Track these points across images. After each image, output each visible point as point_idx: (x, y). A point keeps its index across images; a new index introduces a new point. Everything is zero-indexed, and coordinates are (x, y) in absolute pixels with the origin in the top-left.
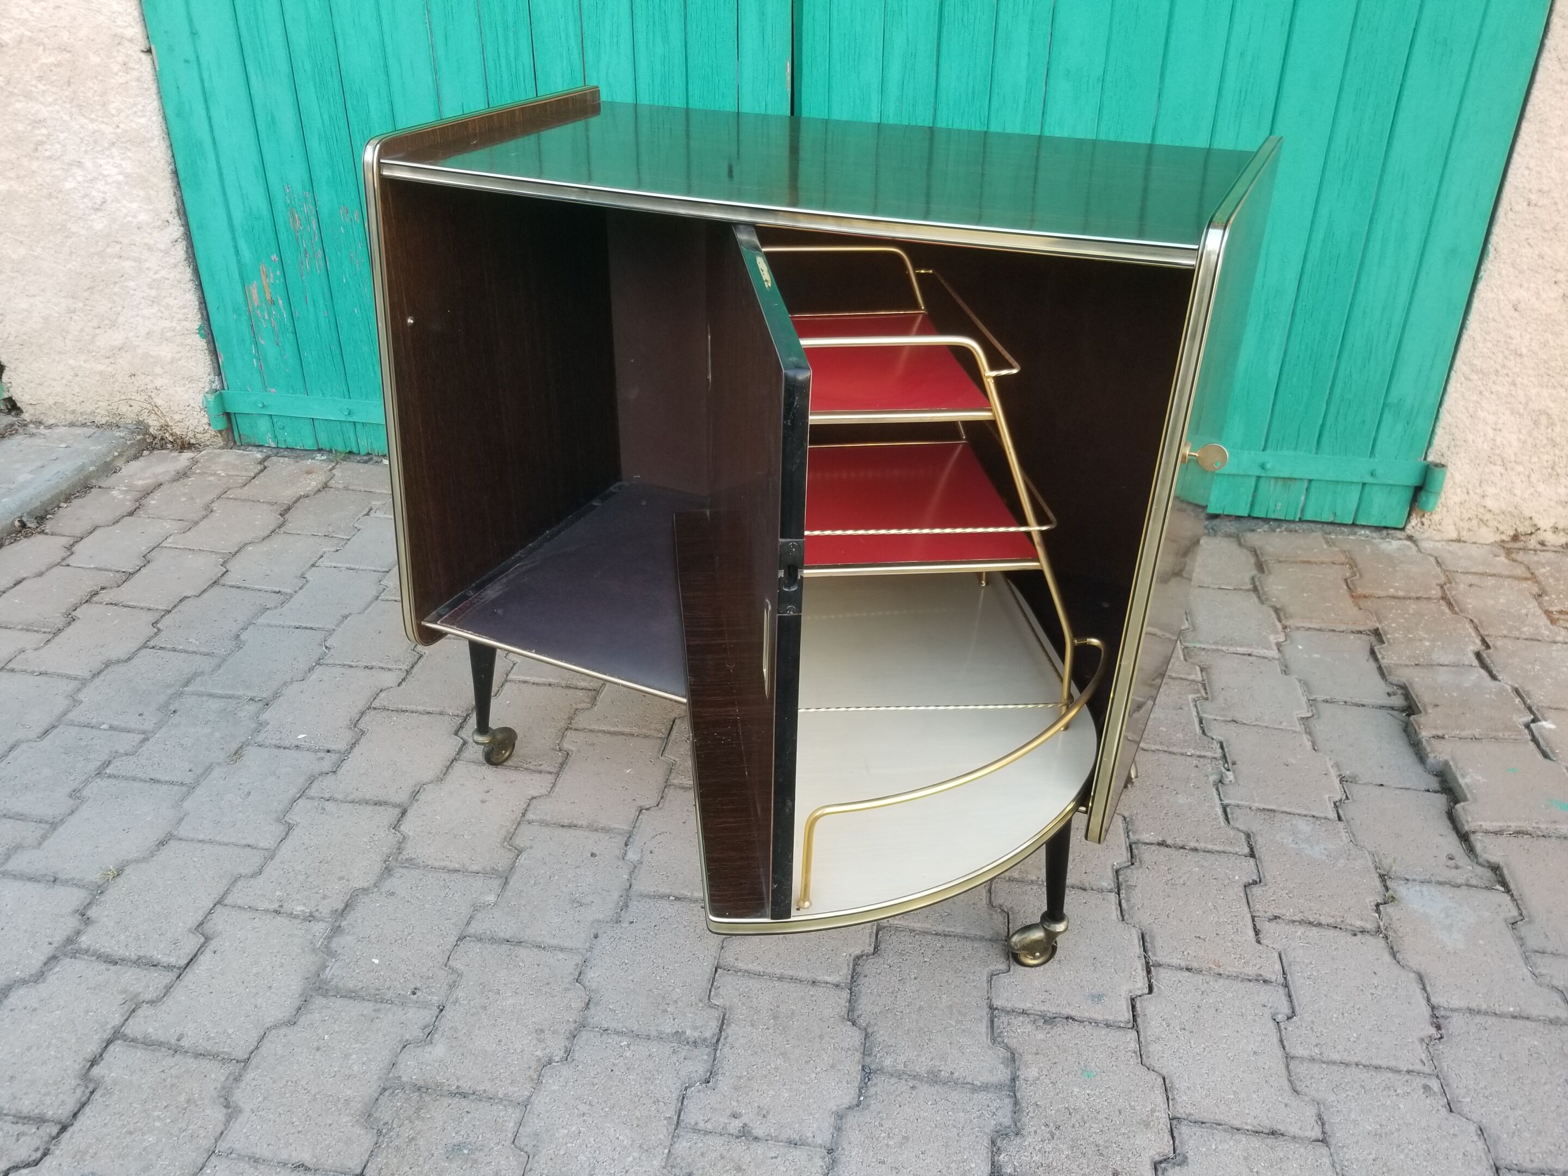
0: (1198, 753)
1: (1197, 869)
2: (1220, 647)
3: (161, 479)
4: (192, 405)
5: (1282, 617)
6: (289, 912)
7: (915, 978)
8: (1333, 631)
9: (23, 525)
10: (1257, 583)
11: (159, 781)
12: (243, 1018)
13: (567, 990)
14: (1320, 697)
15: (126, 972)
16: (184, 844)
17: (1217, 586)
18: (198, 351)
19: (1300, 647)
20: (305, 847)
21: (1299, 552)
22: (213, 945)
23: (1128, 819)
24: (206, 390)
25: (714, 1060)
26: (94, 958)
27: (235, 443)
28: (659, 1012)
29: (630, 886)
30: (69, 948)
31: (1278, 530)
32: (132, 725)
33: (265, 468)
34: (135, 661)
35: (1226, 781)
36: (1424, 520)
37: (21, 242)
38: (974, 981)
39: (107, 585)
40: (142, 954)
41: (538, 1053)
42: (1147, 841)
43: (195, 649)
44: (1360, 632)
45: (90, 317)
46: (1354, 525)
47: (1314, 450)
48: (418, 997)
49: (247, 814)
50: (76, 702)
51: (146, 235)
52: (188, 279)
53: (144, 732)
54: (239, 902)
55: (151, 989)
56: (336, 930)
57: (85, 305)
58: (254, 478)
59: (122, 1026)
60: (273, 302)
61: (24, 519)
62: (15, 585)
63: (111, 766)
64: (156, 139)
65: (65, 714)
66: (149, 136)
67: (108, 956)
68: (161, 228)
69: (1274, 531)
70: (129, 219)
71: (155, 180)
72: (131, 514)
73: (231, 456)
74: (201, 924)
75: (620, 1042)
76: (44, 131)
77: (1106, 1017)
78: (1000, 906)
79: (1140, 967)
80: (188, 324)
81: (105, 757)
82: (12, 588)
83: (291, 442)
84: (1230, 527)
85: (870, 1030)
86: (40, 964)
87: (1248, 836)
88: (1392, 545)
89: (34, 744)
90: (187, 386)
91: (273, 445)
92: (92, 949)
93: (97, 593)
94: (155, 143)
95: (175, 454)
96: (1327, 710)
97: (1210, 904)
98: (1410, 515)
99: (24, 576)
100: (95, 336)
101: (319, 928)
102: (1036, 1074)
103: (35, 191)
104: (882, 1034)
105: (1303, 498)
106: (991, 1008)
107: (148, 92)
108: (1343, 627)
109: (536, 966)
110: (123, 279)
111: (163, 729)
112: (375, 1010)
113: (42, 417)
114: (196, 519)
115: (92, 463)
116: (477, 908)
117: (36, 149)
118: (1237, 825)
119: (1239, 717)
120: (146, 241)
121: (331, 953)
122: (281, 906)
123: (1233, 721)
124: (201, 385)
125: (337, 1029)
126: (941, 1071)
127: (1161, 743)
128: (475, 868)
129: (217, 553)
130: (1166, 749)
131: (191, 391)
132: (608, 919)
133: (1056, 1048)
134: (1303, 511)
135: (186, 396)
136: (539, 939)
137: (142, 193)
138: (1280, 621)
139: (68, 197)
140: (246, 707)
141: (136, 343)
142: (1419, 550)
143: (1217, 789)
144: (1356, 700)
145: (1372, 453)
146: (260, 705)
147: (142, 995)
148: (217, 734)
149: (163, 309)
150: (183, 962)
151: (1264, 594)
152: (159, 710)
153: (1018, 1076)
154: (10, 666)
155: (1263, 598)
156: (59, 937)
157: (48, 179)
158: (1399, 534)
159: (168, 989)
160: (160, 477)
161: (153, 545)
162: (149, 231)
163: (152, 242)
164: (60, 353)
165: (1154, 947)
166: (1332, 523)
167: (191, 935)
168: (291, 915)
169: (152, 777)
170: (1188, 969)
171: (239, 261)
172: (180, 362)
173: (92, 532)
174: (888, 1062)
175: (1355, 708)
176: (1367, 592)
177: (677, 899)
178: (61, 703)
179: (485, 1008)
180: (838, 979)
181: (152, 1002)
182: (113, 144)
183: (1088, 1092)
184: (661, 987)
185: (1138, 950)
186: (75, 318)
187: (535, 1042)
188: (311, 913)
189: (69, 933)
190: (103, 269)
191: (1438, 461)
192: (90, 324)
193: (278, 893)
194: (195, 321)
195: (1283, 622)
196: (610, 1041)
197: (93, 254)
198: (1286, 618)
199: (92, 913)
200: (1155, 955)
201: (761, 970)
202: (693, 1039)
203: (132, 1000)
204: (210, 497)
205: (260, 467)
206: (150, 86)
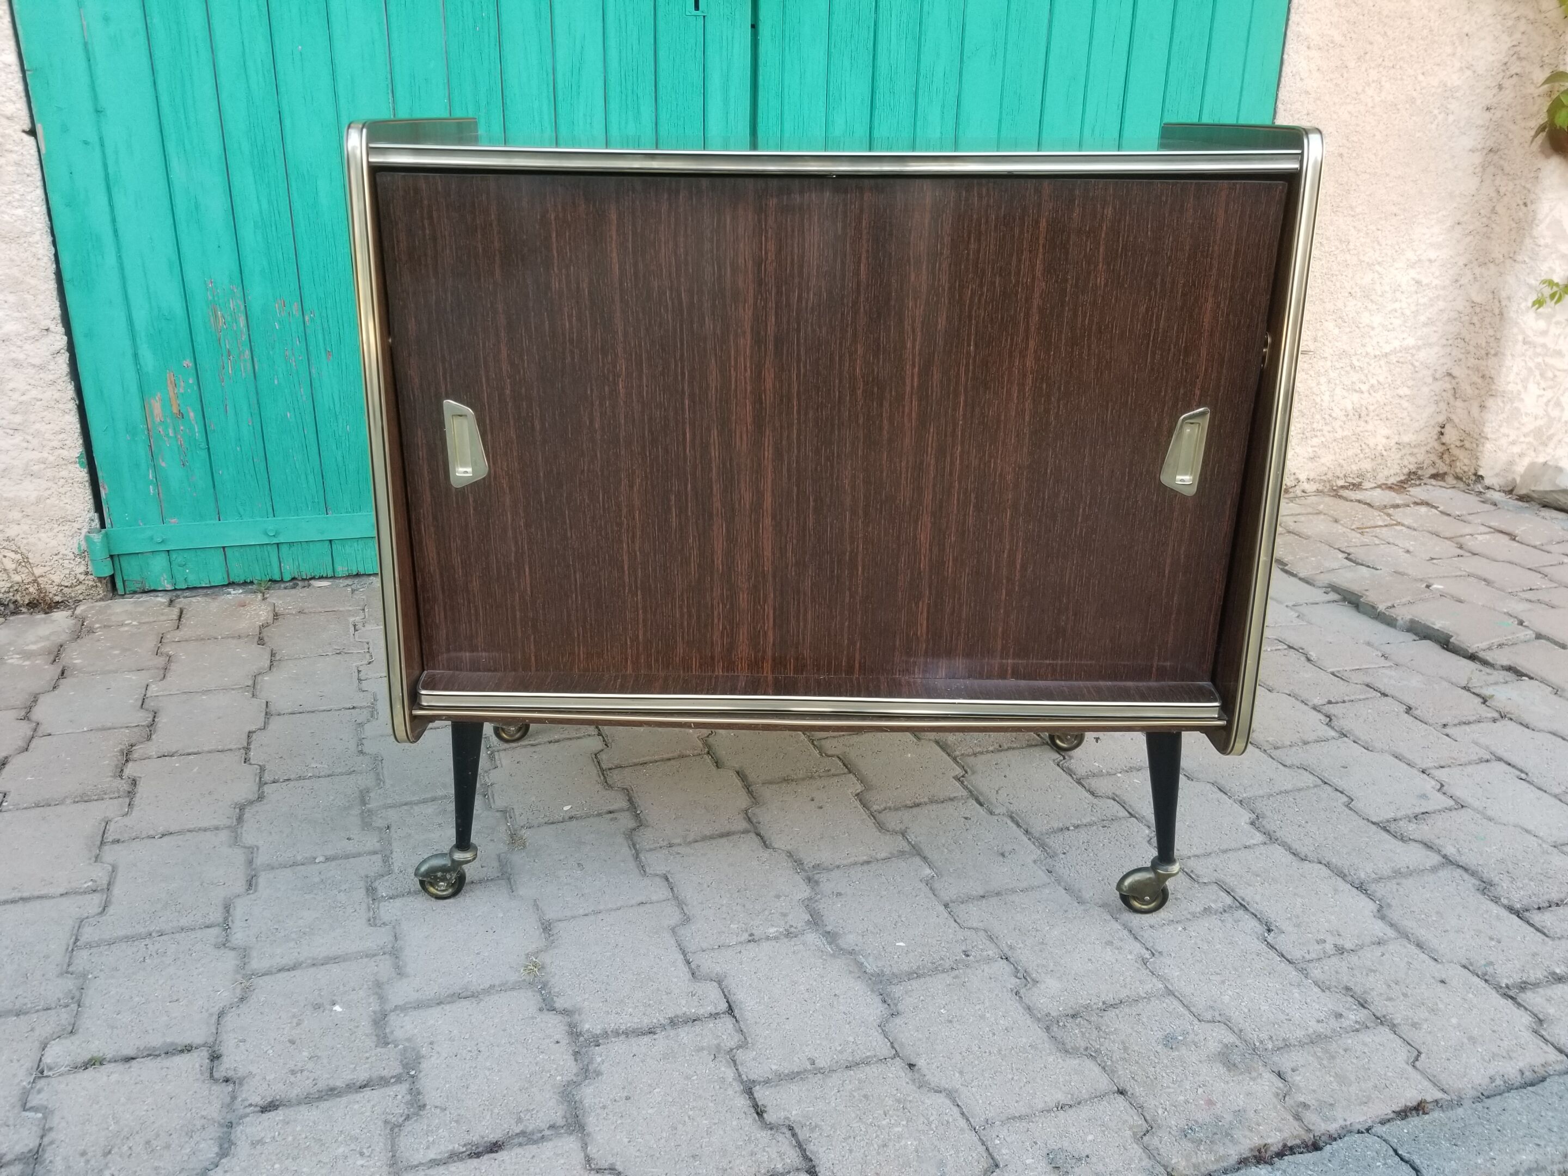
3: (55, 640)
4: (63, 551)
6: (764, 936)
12: (848, 1026)
16: (572, 922)
18: (75, 485)
20: (704, 885)
22: (732, 987)
24: (84, 531)
26: (623, 1037)
29: (1027, 831)
30: (582, 1038)
32: (352, 850)
33: (183, 609)
34: (271, 797)
35: (1311, 659)
38: (1343, 812)
39: (133, 741)
40: (670, 1016)
41: (1129, 957)
42: (1319, 704)
43: (330, 772)
49: (604, 880)
50: (252, 849)
51: (14, 348)
53: (376, 852)
54: (704, 946)
55: (724, 1037)
56: (830, 936)
58: (180, 620)
59: (740, 1075)
60: (181, 415)
63: (380, 889)
64: (38, 233)
65: (250, 861)
66: (28, 229)
67: (635, 1030)
68: (35, 339)
71: (33, 282)
72: (64, 675)
74: (694, 973)
77: (1442, 805)
78: (1293, 765)
79: (1419, 773)
80: (64, 453)
81: (363, 884)
82: (2, 769)
83: (193, 581)
85: (1324, 862)
89: (252, 897)
90: (55, 531)
91: (169, 587)
92: (609, 1030)
93: (130, 752)
94: (37, 237)
95: (44, 615)
97: (1404, 728)
101: (813, 939)
102: (1454, 849)
104: (1336, 861)
106: (1374, 823)
107: (30, 179)
109: (1038, 904)
114: (161, 666)
116: (929, 883)
118: (1354, 681)
120: (14, 355)
121: (852, 953)
122: (751, 935)
124: (76, 525)
125: (944, 1003)
126: (1399, 868)
128: (883, 855)
129: (233, 689)
131: (61, 535)
132: (1042, 856)
133: (1443, 831)
135: (54, 543)
136: (1011, 886)
137: (12, 298)
143: (1314, 665)
144: (1311, 601)
147: (722, 1045)
149: (29, 438)
150: (723, 1006)
152: (364, 830)
153: (1445, 854)
154: (110, 837)
156: (558, 1034)
159: (741, 1031)
160: (53, 638)
161: (137, 697)
162: (19, 343)
163: (21, 356)
165: (1410, 760)
167: (697, 984)
168: (770, 939)
170: (1443, 767)
171: (139, 371)
172: (48, 501)
174: (1362, 876)
177: (1076, 827)
179: (1043, 944)
180: (1259, 840)
181: (740, 1047)
183: (1494, 848)
185: (1404, 764)
187: (1116, 951)
188: (787, 930)
189: (563, 1028)
193: (733, 927)
194: (76, 448)
199: (562, 1003)
200: (1416, 764)
202: (1222, 909)
204: (149, 646)
205: (175, 610)
206: (33, 171)
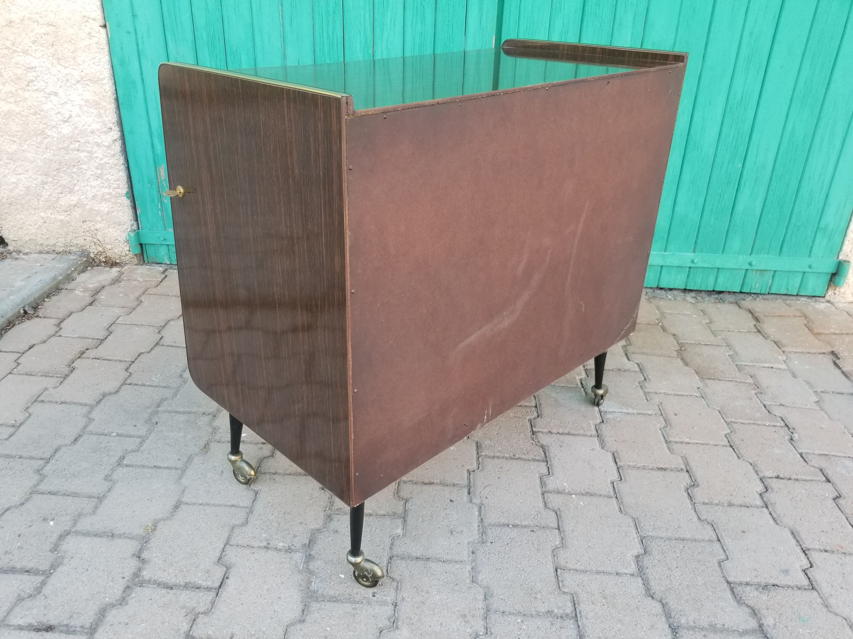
0: (772, 424)
1: (804, 491)
2: (755, 364)
3: (104, 283)
4: (119, 239)
5: (781, 346)
6: (275, 547)
7: (677, 567)
8: (809, 353)
9: (25, 312)
10: (759, 328)
11: (160, 468)
12: (269, 620)
13: (470, 588)
14: (819, 390)
15: (181, 594)
16: (191, 506)
17: (738, 330)
18: (125, 207)
19: (796, 363)
20: (270, 505)
21: (775, 311)
22: (233, 573)
23: (753, 464)
24: (129, 230)
25: (579, 627)
26: (155, 586)
27: (144, 261)
28: (533, 599)
29: (482, 520)
30: (137, 580)
31: (758, 299)
32: (131, 433)
33: (166, 276)
34: (121, 393)
35: (794, 439)
36: (836, 292)
37: (14, 141)
38: (711, 567)
39: (89, 347)
40: (187, 581)
41: (468, 630)
42: (769, 476)
43: (157, 384)
44: (824, 353)
45: (56, 187)
46: (797, 295)
47: (778, 255)
48: (378, 598)
49: (226, 485)
50: (91, 420)
51: (96, 137)
52: (121, 163)
53: (140, 437)
54: (240, 543)
55: (201, 604)
56: (309, 558)
57: (53, 180)
58: (161, 282)
59: (190, 631)
61: (26, 309)
62: (30, 348)
63: (126, 459)
64: (107, 79)
65: (85, 427)
66: (102, 77)
67: (164, 584)
68: (106, 133)
69: (756, 299)
70: (86, 127)
71: (104, 104)
72: (91, 304)
73: (144, 269)
74: (220, 559)
75: (516, 619)
76: (35, 74)
77: (796, 583)
78: (706, 520)
79: (799, 551)
80: (119, 191)
81: (120, 454)
82: (28, 350)
84: (731, 298)
85: (664, 602)
86: (120, 592)
87: (821, 470)
88: (821, 306)
89: (70, 448)
90: (116, 228)
91: (168, 263)
92: (152, 579)
93: (84, 353)
94: (106, 81)
95: (108, 269)
96: (826, 397)
97: (820, 511)
98: (828, 289)
99: (34, 343)
100: (58, 198)
101: (299, 557)
102: (773, 622)
103: (26, 111)
104: (673, 604)
105: (770, 281)
106: (728, 582)
107: (103, 51)
108: (814, 351)
109: (445, 574)
110: (79, 163)
111: (152, 435)
112: (353, 609)
113: (21, 248)
114: (133, 307)
115: (61, 275)
116: (394, 539)
117: (28, 85)
118: (813, 464)
119: (783, 402)
120: (96, 140)
121: (312, 573)
122: (268, 544)
123: (781, 405)
124: (125, 227)
125: (333, 623)
126: (716, 624)
127: (750, 419)
128: (382, 512)
129: (153, 326)
130: (754, 422)
131: (119, 231)
132: (477, 541)
133: (777, 605)
134: (770, 288)
135: (115, 234)
136: (440, 556)
137: (95, 112)
138: (780, 348)
139: (47, 114)
140: (202, 418)
141: (85, 203)
142: (836, 308)
143: (792, 444)
144: (838, 391)
145: (810, 256)
146: (210, 417)
147: (196, 609)
148: (189, 436)
149: (104, 181)
150: (217, 584)
151: (766, 334)
152: (146, 422)
153: (763, 624)
154: (40, 399)
155: (766, 336)
156: (128, 573)
157: (35, 103)
158: (821, 299)
159: (213, 603)
160: (102, 282)
161: (111, 322)
162: (99, 134)
163: (100, 141)
164: (35, 209)
165: (802, 539)
166: (786, 295)
167: (216, 566)
168: (276, 549)
169: (155, 465)
170: (826, 551)
171: (154, 152)
172: (113, 214)
173: (69, 316)
174: (683, 621)
175: (839, 395)
176: (820, 331)
177: (514, 526)
178: (81, 422)
179: (423, 603)
180: (632, 571)
181: (204, 613)
182: (78, 82)
183: (808, 631)
184: (527, 583)
185: (794, 542)
186: (47, 187)
187: (463, 623)
188: (289, 547)
189: (134, 570)
190: (67, 158)
191: (845, 259)
192: (56, 191)
193: (264, 535)
194: (124, 189)
195: (782, 349)
196: (509, 619)
197: (61, 148)
198: (782, 346)
199: (145, 555)
200: (804, 543)
201: (583, 568)
202: (560, 615)
203: (191, 612)
204: (137, 294)
205: (163, 276)
206: (105, 47)
